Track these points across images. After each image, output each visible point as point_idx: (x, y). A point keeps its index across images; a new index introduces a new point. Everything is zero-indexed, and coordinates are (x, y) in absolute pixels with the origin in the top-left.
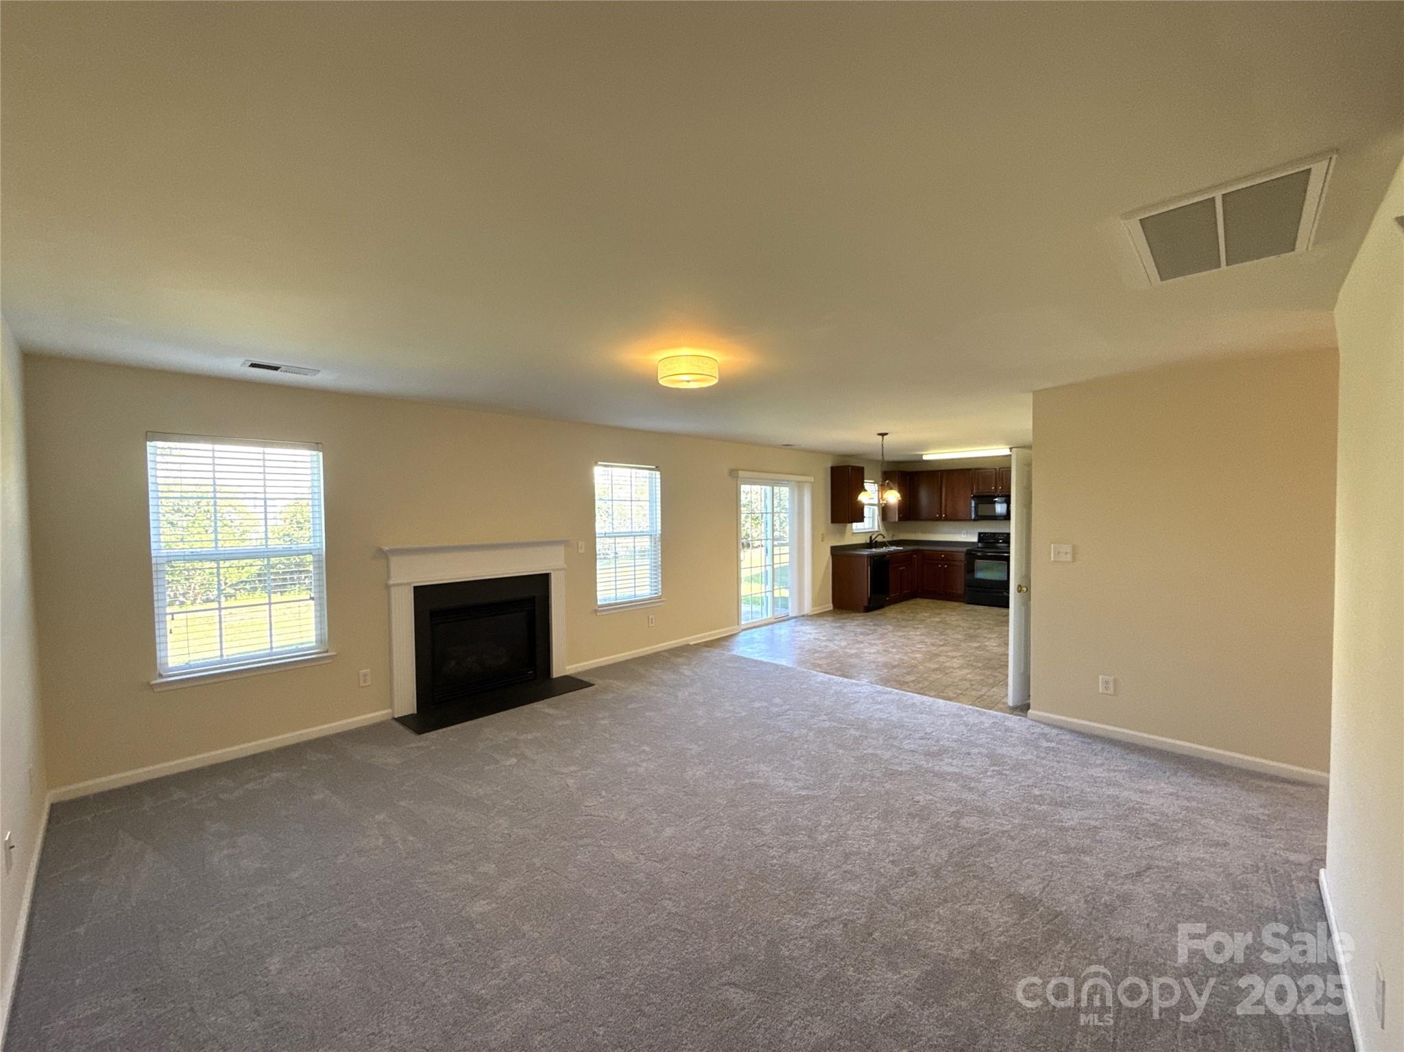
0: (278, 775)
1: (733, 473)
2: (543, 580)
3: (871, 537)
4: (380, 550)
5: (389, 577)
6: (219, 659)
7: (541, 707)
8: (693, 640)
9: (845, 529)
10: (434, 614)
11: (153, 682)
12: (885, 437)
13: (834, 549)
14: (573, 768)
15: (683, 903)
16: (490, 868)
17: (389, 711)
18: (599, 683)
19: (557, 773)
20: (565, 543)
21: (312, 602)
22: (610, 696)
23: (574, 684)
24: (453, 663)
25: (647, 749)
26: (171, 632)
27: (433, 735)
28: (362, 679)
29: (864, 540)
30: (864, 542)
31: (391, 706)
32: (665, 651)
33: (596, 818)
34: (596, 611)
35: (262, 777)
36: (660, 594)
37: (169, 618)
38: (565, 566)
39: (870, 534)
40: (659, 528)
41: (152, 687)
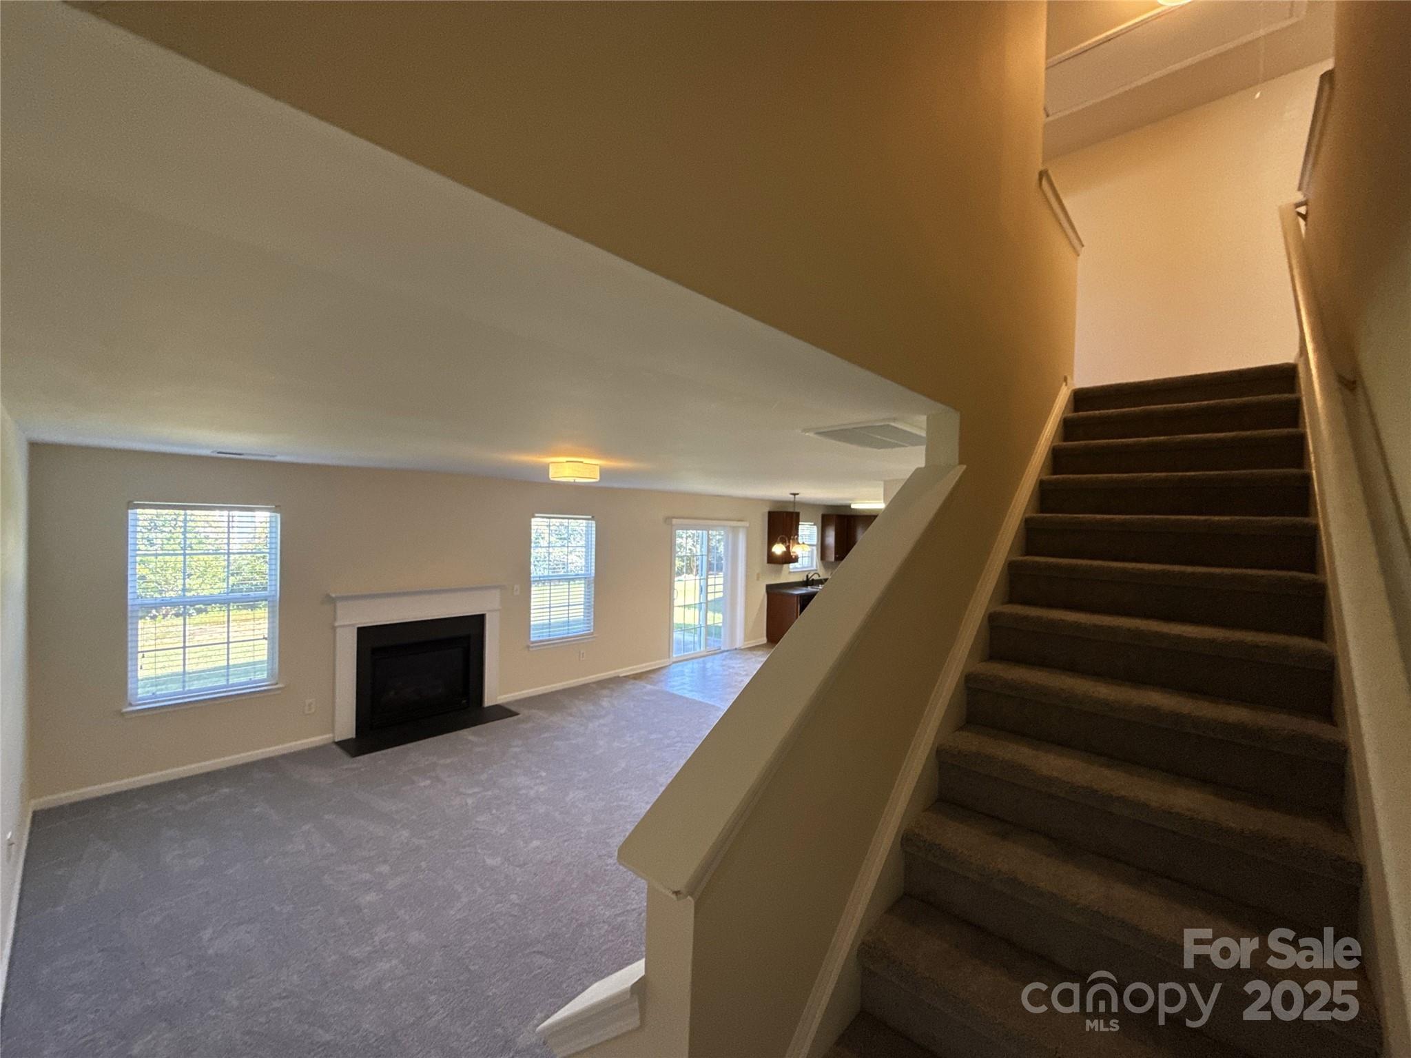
0: (227, 790)
1: (668, 520)
2: (479, 620)
3: (807, 576)
4: (328, 596)
5: (335, 619)
6: (181, 690)
7: (466, 734)
8: (623, 671)
9: (781, 569)
10: (374, 651)
11: (124, 710)
12: (796, 496)
13: (770, 588)
14: (476, 790)
15: (525, 897)
16: (385, 869)
17: (331, 735)
18: (524, 712)
19: (461, 794)
20: (501, 587)
21: (266, 642)
22: (529, 725)
23: (502, 712)
24: (392, 693)
25: (544, 774)
26: (141, 668)
27: (366, 757)
28: (307, 708)
29: (801, 578)
30: (801, 580)
31: (333, 731)
32: (594, 683)
33: (482, 831)
34: (528, 647)
35: (214, 791)
36: (592, 631)
37: (140, 655)
38: (500, 608)
39: (807, 573)
40: (593, 571)
41: (122, 714)
